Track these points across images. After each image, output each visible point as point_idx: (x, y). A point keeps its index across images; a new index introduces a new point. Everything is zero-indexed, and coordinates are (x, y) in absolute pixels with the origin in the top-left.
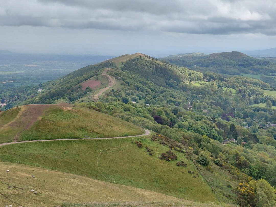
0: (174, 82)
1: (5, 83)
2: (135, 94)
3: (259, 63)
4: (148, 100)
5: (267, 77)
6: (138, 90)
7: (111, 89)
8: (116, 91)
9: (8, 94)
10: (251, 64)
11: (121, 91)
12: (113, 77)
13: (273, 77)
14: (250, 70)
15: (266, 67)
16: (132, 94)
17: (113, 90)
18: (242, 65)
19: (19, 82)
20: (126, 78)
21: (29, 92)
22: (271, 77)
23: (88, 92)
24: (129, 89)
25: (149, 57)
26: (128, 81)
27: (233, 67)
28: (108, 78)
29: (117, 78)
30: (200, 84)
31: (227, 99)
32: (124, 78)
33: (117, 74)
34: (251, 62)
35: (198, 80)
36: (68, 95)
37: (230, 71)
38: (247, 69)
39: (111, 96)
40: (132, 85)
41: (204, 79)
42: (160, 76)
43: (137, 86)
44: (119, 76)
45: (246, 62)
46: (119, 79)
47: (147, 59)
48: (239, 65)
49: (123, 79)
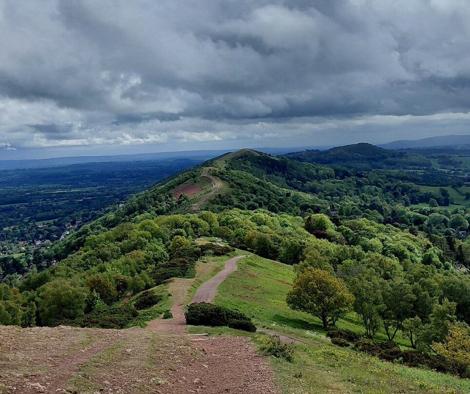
0: (299, 182)
1: (81, 200)
2: (251, 199)
3: (394, 156)
4: (273, 206)
5: (408, 171)
6: (255, 194)
7: (217, 194)
8: (224, 197)
9: (82, 213)
10: (384, 157)
11: (232, 196)
12: (217, 177)
13: (415, 171)
14: (384, 164)
15: (404, 159)
16: (248, 200)
17: (220, 195)
18: (372, 159)
19: (98, 199)
20: (236, 178)
21: (107, 209)
22: (412, 171)
23: (184, 201)
24: (242, 193)
25: (261, 153)
26: (239, 182)
27: (362, 161)
28: (210, 179)
29: (223, 179)
30: (332, 183)
31: (374, 201)
32: (233, 178)
33: (222, 174)
34: (385, 154)
35: (328, 179)
36: (154, 208)
37: (359, 167)
38: (379, 164)
39: (218, 204)
40: (246, 187)
41: (336, 176)
42: (278, 176)
43: (253, 188)
44: (226, 176)
45: (377, 155)
46: (227, 180)
47: (258, 155)
48: (369, 159)
49: (232, 180)
